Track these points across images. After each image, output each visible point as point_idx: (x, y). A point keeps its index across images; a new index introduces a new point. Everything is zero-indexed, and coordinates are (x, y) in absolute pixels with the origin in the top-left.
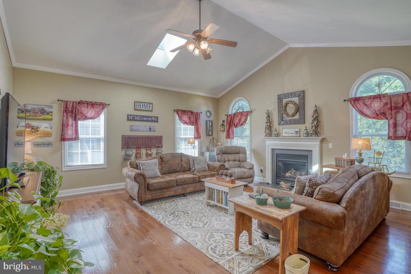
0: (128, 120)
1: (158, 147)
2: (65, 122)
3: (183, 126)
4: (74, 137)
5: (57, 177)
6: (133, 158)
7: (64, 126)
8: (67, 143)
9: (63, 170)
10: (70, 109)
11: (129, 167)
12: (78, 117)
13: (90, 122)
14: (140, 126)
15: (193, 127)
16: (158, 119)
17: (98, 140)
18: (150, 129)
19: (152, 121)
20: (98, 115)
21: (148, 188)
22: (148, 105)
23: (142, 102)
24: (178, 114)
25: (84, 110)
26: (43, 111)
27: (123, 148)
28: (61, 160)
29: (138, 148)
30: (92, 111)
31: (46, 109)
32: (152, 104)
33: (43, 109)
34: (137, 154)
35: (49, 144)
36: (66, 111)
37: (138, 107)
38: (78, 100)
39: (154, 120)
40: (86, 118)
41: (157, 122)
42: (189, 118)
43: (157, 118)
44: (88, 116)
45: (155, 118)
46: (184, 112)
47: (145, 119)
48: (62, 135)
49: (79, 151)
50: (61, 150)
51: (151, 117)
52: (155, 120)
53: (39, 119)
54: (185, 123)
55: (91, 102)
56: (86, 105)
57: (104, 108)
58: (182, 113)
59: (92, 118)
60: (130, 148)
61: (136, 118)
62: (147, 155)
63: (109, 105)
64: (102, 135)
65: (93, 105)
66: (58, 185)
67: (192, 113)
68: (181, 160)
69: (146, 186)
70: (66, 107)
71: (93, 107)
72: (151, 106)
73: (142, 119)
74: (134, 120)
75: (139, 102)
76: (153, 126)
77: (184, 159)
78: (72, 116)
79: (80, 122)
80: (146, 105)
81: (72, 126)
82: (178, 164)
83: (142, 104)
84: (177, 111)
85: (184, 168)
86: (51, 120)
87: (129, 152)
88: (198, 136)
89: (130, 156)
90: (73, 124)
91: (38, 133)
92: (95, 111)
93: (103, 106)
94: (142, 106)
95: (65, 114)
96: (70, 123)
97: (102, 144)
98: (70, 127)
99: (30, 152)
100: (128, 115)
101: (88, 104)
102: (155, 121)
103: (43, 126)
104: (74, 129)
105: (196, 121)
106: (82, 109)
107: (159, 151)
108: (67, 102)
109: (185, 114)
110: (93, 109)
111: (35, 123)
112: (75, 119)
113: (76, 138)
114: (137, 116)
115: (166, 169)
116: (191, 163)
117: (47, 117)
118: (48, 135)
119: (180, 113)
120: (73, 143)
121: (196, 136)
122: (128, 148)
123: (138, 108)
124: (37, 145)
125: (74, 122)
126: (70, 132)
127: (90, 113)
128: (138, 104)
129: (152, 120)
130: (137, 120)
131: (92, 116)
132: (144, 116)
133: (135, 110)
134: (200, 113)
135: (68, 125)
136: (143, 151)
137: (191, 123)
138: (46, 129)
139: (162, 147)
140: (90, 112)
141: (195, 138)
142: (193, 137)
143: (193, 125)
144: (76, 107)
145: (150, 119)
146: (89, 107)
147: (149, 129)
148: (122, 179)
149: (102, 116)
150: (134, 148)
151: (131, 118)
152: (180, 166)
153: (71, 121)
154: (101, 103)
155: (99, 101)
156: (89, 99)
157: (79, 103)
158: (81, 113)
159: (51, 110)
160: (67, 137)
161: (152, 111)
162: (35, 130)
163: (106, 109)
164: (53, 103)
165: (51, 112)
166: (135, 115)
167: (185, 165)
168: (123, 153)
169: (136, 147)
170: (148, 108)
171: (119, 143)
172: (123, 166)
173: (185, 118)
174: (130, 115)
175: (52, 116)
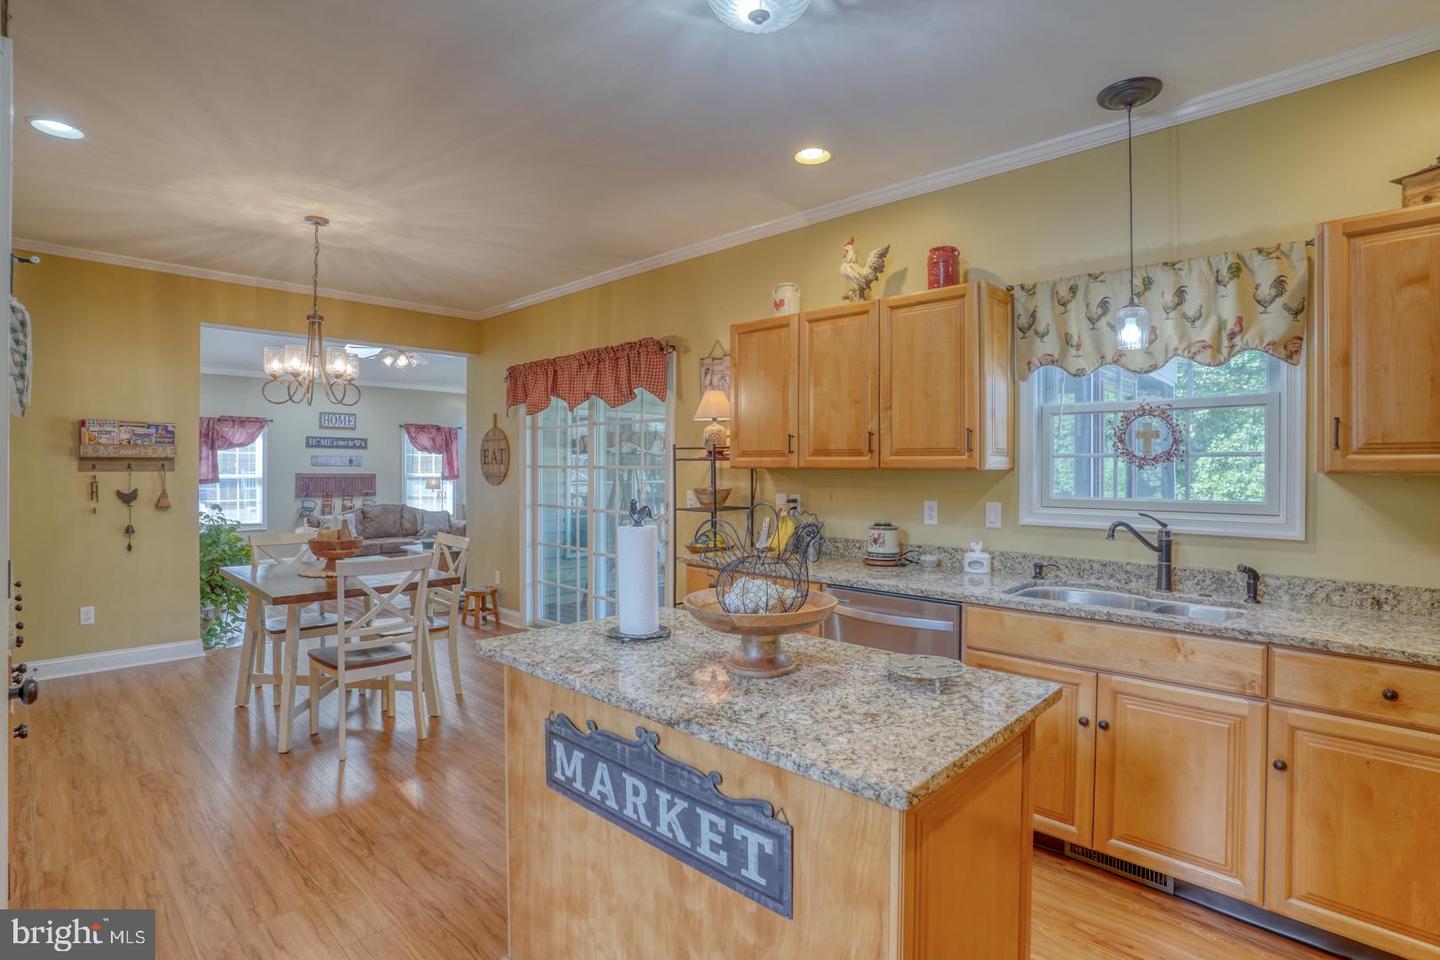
0: (308, 446)
1: (367, 494)
3: (419, 455)
4: (210, 477)
6: (317, 513)
8: (201, 487)
10: (203, 431)
11: (306, 525)
12: (217, 444)
13: (237, 451)
14: (331, 457)
15: (442, 456)
16: (366, 444)
17: (251, 482)
18: (351, 461)
19: (354, 447)
20: (251, 439)
22: (347, 419)
23: (334, 414)
24: (409, 433)
25: (227, 431)
27: (297, 496)
29: (328, 496)
30: (242, 433)
32: (355, 415)
34: (324, 506)
37: (326, 422)
38: (218, 416)
39: (358, 445)
40: (231, 445)
41: (365, 447)
42: (433, 439)
43: (365, 440)
44: (235, 442)
45: (360, 442)
46: (422, 428)
47: (341, 443)
49: (219, 501)
51: (353, 440)
52: (362, 444)
54: (424, 449)
55: (240, 418)
56: (231, 423)
57: (262, 427)
58: (415, 430)
59: (241, 445)
60: (311, 496)
61: (323, 442)
62: (344, 508)
63: (272, 421)
64: (259, 473)
65: (242, 422)
67: (439, 429)
68: (402, 517)
71: (243, 426)
72: (353, 420)
73: (334, 443)
74: (318, 445)
75: (329, 414)
76: (356, 457)
77: (406, 515)
78: (207, 443)
79: (220, 453)
80: (342, 419)
81: (208, 460)
82: (395, 523)
83: (334, 418)
84: (407, 427)
85: (406, 530)
87: (309, 504)
88: (451, 473)
89: (311, 510)
90: (208, 456)
92: (247, 432)
93: (260, 423)
94: (334, 421)
96: (204, 455)
97: (259, 490)
98: (203, 462)
100: (308, 438)
101: (234, 421)
102: (360, 447)
104: (210, 463)
105: (447, 445)
106: (225, 429)
107: (368, 503)
109: (424, 432)
110: (242, 429)
112: (213, 448)
113: (215, 480)
114: (324, 438)
115: (371, 530)
116: (419, 521)
119: (413, 430)
120: (210, 487)
121: (446, 474)
122: (307, 496)
123: (326, 425)
125: (211, 452)
126: (204, 470)
127: (237, 437)
128: (327, 418)
129: (355, 444)
130: (324, 447)
131: (241, 441)
132: (338, 439)
133: (321, 427)
134: (456, 429)
135: (200, 458)
136: (337, 502)
137: (436, 449)
139: (374, 494)
140: (238, 435)
141: (444, 478)
142: (440, 475)
143: (440, 453)
144: (213, 428)
145: (351, 444)
146: (236, 427)
147: (348, 463)
148: (293, 549)
149: (259, 442)
150: (319, 497)
151: (313, 443)
152: (398, 526)
153: (205, 452)
154: (257, 419)
155: (253, 415)
156: (235, 414)
157: (219, 420)
158: (222, 436)
160: (200, 478)
161: (354, 429)
163: (266, 429)
166: (320, 438)
167: (407, 525)
168: (298, 504)
169: (322, 494)
170: (347, 424)
171: (291, 487)
172: (297, 524)
173: (424, 439)
174: (312, 438)
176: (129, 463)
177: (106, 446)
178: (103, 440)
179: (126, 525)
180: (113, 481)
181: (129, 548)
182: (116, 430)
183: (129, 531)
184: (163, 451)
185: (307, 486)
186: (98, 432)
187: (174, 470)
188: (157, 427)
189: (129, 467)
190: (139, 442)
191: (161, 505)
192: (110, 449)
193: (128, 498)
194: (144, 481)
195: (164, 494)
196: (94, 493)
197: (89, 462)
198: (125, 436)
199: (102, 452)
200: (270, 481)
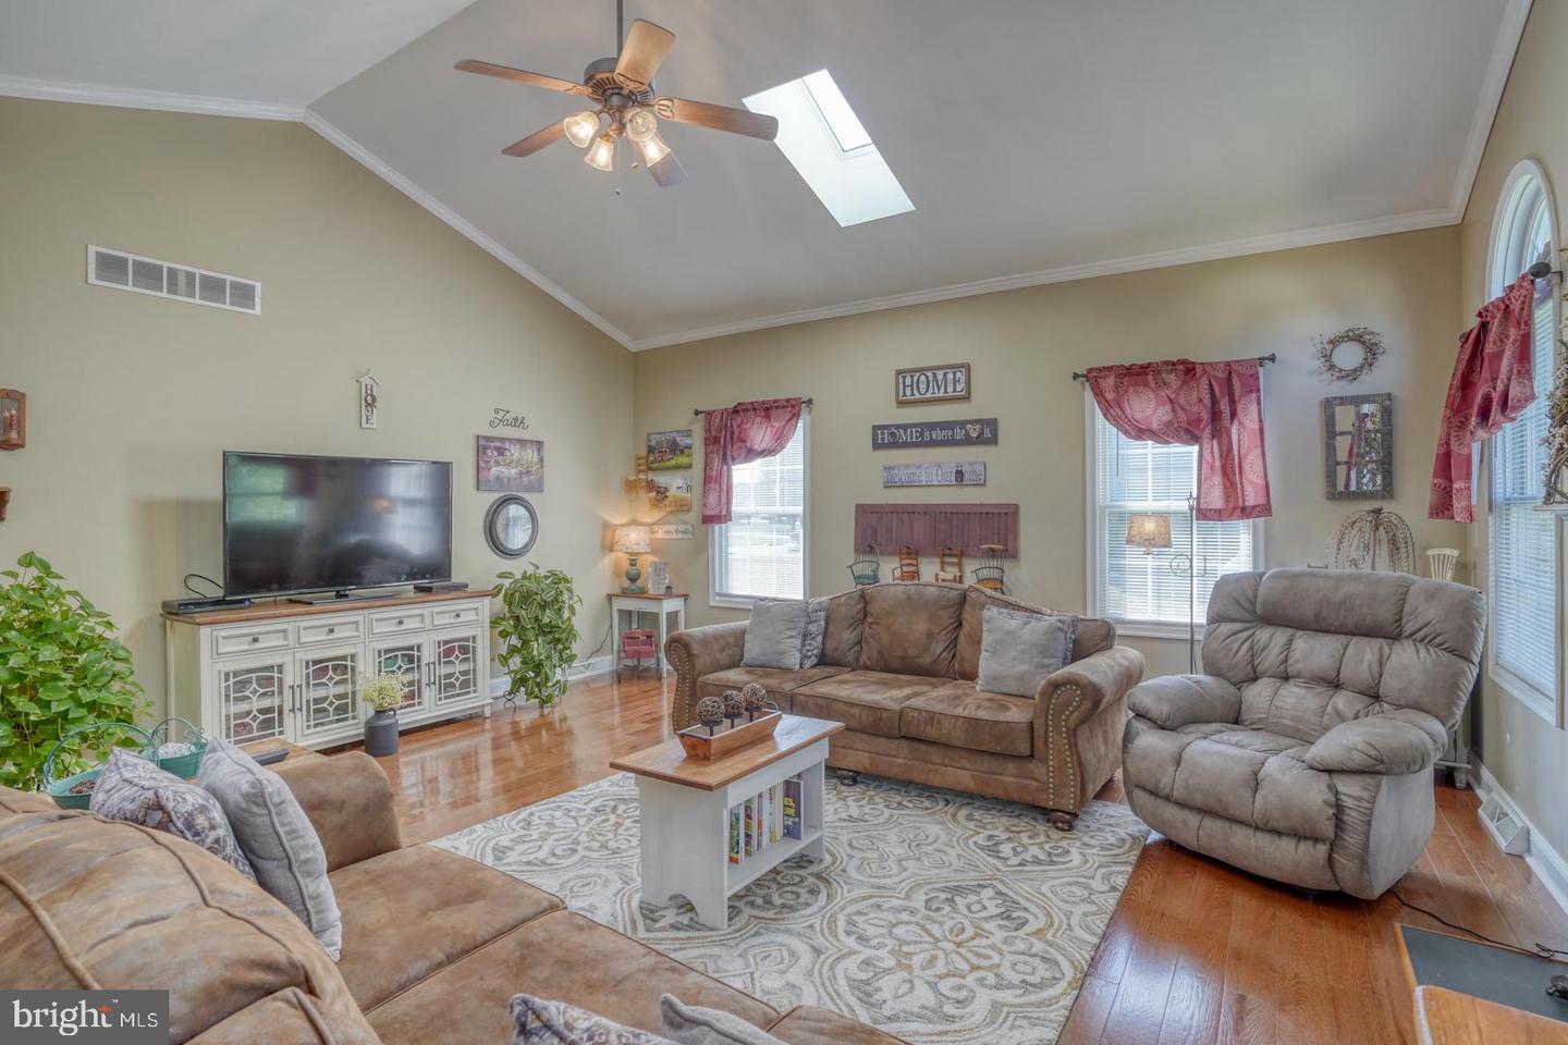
0: (877, 446)
1: (992, 553)
2: (708, 468)
4: (725, 510)
7: (708, 480)
8: (715, 530)
10: (714, 433)
12: (729, 453)
14: (920, 467)
15: (1195, 449)
16: (995, 431)
17: (789, 520)
18: (959, 474)
19: (968, 441)
20: (783, 438)
22: (950, 376)
23: (922, 370)
24: (1099, 392)
25: (746, 428)
26: (675, 448)
27: (858, 550)
28: (707, 575)
29: (911, 553)
30: (768, 429)
31: (679, 439)
32: (966, 366)
33: (675, 442)
34: (901, 576)
35: (688, 532)
36: (709, 439)
37: (908, 390)
38: (731, 405)
39: (974, 435)
40: (751, 454)
41: (993, 441)
42: (1171, 401)
43: (991, 424)
44: (755, 447)
45: (978, 427)
46: (1137, 375)
47: (937, 435)
48: (704, 507)
49: (747, 553)
50: (706, 547)
51: (962, 424)
52: (987, 433)
53: (668, 468)
54: (1141, 432)
55: (763, 403)
56: (753, 414)
57: (796, 416)
58: (1123, 381)
60: (877, 553)
61: (902, 436)
63: (811, 401)
64: (799, 504)
65: (766, 410)
67: (1189, 370)
70: (710, 428)
71: (768, 417)
72: (963, 380)
73: (926, 436)
74: (895, 444)
75: (912, 371)
76: (971, 464)
79: (736, 470)
80: (940, 377)
81: (719, 482)
83: (923, 378)
84: (1093, 377)
86: (689, 466)
87: (875, 567)
88: (1225, 499)
90: (719, 475)
91: (667, 502)
92: (776, 428)
93: (792, 408)
94: (923, 386)
95: (708, 449)
96: (717, 472)
97: (798, 536)
98: (717, 484)
100: (874, 430)
101: (755, 410)
102: (980, 440)
103: (676, 485)
105: (1215, 415)
106: (743, 426)
108: (711, 414)
109: (1146, 384)
110: (769, 424)
111: (661, 479)
112: (725, 460)
113: (729, 515)
114: (905, 427)
117: (683, 460)
118: (682, 506)
119: (1109, 382)
120: (724, 528)
121: (1216, 499)
122: (873, 550)
123: (909, 396)
125: (724, 468)
127: (760, 438)
128: (908, 381)
129: (967, 434)
130: (907, 445)
131: (764, 446)
132: (932, 426)
133: (901, 403)
134: (1254, 364)
135: (713, 478)
137: (1183, 432)
138: (680, 493)
139: (1015, 554)
140: (760, 435)
141: (1199, 513)
143: (1193, 438)
144: (727, 425)
145: (959, 434)
146: (759, 420)
147: (953, 478)
149: (796, 445)
150: (896, 554)
151: (887, 438)
153: (718, 466)
154: (788, 400)
155: (783, 395)
156: (758, 396)
157: (736, 411)
158: (739, 439)
159: (688, 441)
160: (712, 512)
161: (967, 398)
162: (662, 495)
163: (805, 416)
164: (690, 420)
165: (689, 447)
166: (898, 427)
168: (856, 568)
169: (899, 548)
170: (950, 389)
171: (845, 532)
173: (1146, 406)
174: (883, 427)
175: (690, 455)
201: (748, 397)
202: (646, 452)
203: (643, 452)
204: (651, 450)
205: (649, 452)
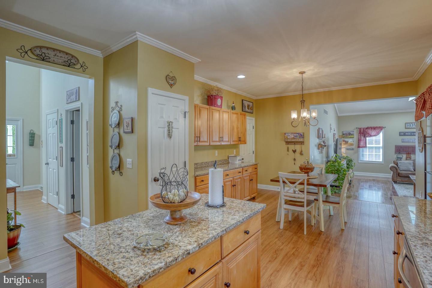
0: (400, 135)
2: (360, 139)
4: (364, 146)
5: (353, 163)
6: (403, 159)
7: (359, 140)
8: (361, 149)
9: (359, 162)
10: (362, 132)
11: (393, 163)
12: (366, 136)
13: (374, 138)
17: (379, 148)
20: (378, 134)
21: (399, 175)
23: (411, 123)
25: (370, 131)
26: (350, 134)
27: (396, 153)
28: (358, 157)
29: (408, 154)
31: (351, 133)
33: (350, 133)
35: (353, 149)
36: (360, 133)
37: (408, 126)
38: (366, 127)
40: (371, 136)
44: (372, 135)
48: (358, 145)
49: (368, 153)
50: (358, 152)
53: (348, 138)
55: (373, 127)
56: (371, 129)
59: (374, 136)
60: (401, 153)
61: (407, 134)
63: (385, 127)
64: (381, 145)
65: (375, 128)
66: (353, 166)
69: (398, 174)
70: (360, 131)
71: (375, 130)
73: (412, 134)
74: (404, 135)
75: (409, 123)
78: (363, 135)
79: (367, 138)
81: (363, 141)
86: (354, 138)
87: (400, 156)
89: (401, 159)
90: (363, 139)
91: (348, 144)
93: (381, 128)
94: (411, 126)
95: (360, 135)
96: (362, 139)
97: (381, 150)
98: (362, 141)
99: (345, 152)
100: (400, 133)
101: (372, 128)
103: (350, 141)
104: (364, 142)
106: (369, 131)
108: (360, 128)
110: (375, 131)
111: (346, 140)
112: (365, 137)
113: (365, 147)
114: (407, 132)
117: (352, 136)
118: (352, 145)
120: (364, 149)
122: (399, 153)
124: (348, 149)
125: (364, 138)
126: (362, 144)
131: (374, 134)
132: (413, 132)
133: (406, 128)
135: (361, 140)
136: (413, 156)
138: (351, 142)
140: (373, 133)
144: (365, 131)
146: (372, 130)
149: (381, 134)
150: (405, 154)
151: (402, 134)
153: (362, 138)
155: (378, 126)
157: (367, 128)
158: (368, 133)
159: (353, 133)
160: (360, 146)
162: (346, 142)
163: (383, 130)
164: (354, 129)
165: (353, 134)
166: (405, 132)
168: (395, 156)
169: (406, 153)
171: (393, 150)
174: (402, 132)
175: (354, 136)
176: (295, 143)
177: (289, 139)
178: (289, 138)
179: (294, 158)
180: (292, 147)
181: (295, 164)
182: (291, 135)
183: (295, 160)
184: (301, 140)
185: (399, 150)
186: (288, 136)
187: (304, 145)
188: (298, 134)
189: (295, 144)
190: (295, 138)
191: (301, 154)
192: (290, 140)
193: (294, 151)
194: (298, 147)
195: (302, 151)
196: (288, 150)
197: (288, 143)
198: (293, 136)
199: (289, 141)
200: (385, 148)
201: (370, 126)
202: (342, 134)
203: (341, 134)
204: (343, 134)
205: (343, 135)
